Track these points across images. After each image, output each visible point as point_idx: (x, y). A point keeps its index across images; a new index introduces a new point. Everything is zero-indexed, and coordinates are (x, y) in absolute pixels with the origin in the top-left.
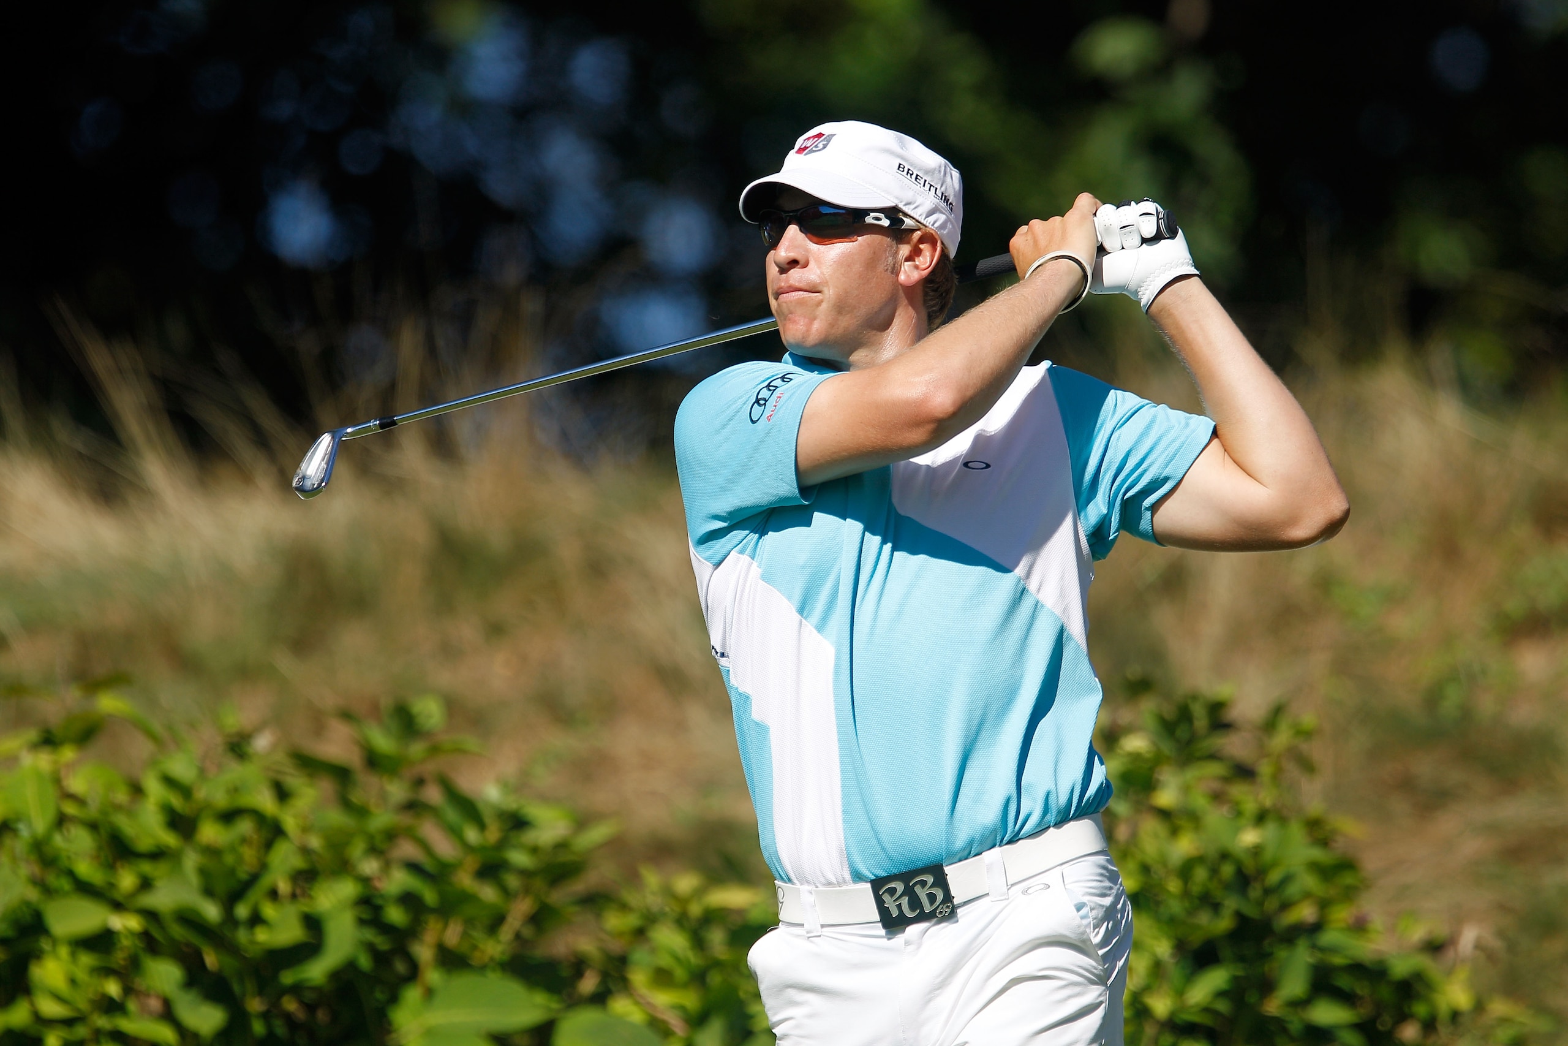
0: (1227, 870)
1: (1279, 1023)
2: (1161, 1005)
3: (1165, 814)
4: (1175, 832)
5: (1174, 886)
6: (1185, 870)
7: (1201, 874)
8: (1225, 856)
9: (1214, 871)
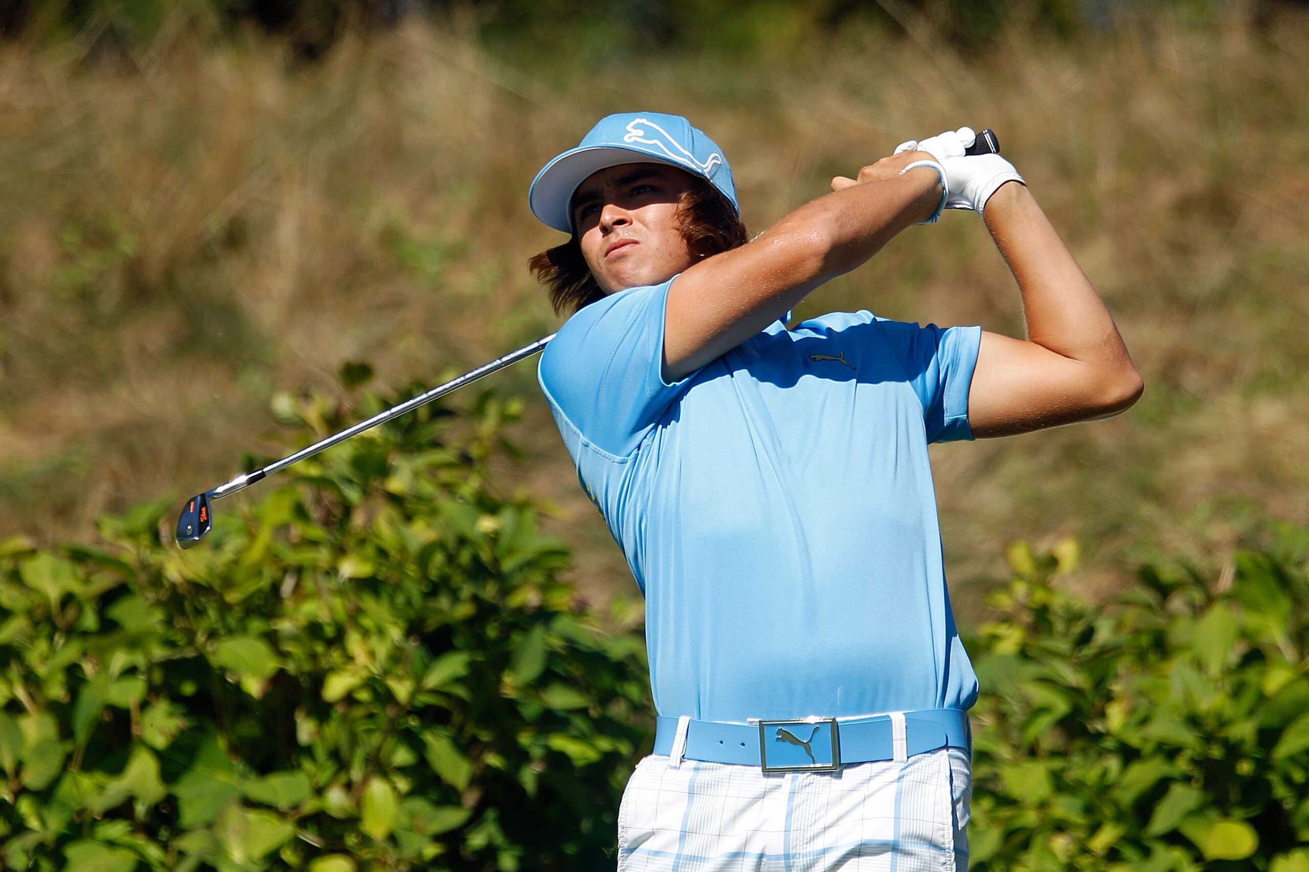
0: (465, 557)
1: (511, 706)
2: (402, 690)
3: (395, 499)
4: (408, 518)
5: (412, 570)
6: (424, 556)
7: (439, 559)
8: (463, 541)
9: (451, 559)
